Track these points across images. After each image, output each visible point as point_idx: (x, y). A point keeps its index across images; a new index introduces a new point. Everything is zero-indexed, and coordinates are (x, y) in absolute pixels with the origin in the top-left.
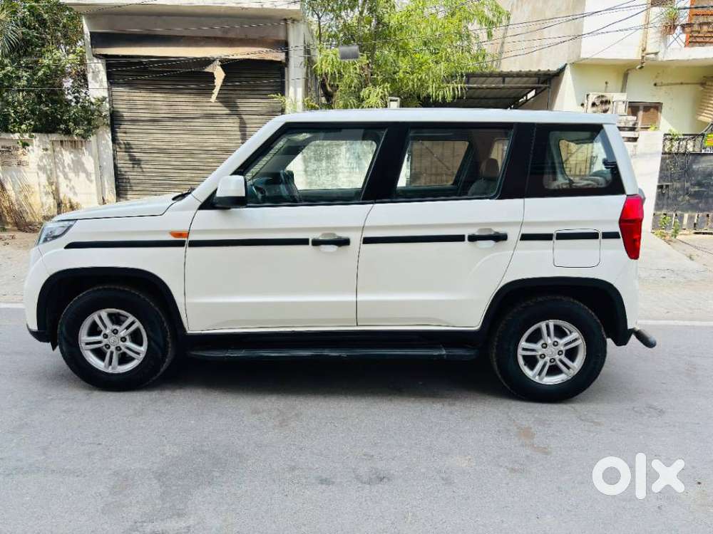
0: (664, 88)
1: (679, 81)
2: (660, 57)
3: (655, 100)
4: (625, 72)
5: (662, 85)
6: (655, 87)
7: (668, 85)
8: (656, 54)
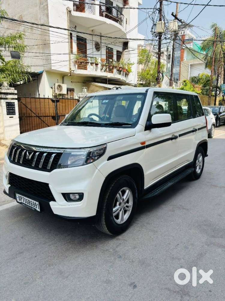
0: (74, 83)
1: (78, 81)
2: (75, 72)
3: (72, 87)
4: (63, 76)
5: (73, 82)
6: (71, 83)
7: (75, 82)
8: (74, 71)
